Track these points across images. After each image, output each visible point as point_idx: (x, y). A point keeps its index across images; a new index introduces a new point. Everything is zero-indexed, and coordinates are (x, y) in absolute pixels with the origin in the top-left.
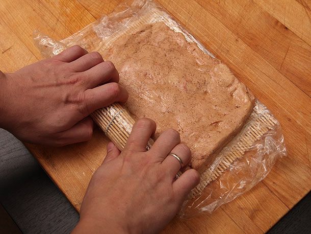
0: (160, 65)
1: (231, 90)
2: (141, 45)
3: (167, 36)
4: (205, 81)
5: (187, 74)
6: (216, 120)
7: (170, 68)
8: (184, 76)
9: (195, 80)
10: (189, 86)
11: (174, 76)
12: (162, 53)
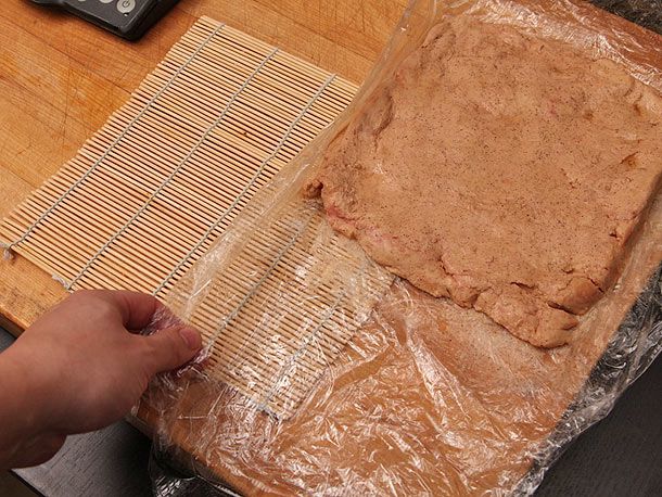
0: (493, 85)
1: (634, 100)
2: (444, 61)
3: (485, 36)
4: (583, 93)
5: (548, 89)
6: (626, 153)
7: (513, 85)
8: (544, 94)
9: (566, 97)
10: (559, 109)
11: (526, 98)
12: (490, 65)
